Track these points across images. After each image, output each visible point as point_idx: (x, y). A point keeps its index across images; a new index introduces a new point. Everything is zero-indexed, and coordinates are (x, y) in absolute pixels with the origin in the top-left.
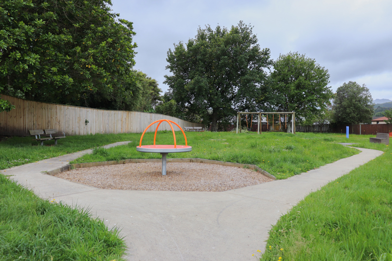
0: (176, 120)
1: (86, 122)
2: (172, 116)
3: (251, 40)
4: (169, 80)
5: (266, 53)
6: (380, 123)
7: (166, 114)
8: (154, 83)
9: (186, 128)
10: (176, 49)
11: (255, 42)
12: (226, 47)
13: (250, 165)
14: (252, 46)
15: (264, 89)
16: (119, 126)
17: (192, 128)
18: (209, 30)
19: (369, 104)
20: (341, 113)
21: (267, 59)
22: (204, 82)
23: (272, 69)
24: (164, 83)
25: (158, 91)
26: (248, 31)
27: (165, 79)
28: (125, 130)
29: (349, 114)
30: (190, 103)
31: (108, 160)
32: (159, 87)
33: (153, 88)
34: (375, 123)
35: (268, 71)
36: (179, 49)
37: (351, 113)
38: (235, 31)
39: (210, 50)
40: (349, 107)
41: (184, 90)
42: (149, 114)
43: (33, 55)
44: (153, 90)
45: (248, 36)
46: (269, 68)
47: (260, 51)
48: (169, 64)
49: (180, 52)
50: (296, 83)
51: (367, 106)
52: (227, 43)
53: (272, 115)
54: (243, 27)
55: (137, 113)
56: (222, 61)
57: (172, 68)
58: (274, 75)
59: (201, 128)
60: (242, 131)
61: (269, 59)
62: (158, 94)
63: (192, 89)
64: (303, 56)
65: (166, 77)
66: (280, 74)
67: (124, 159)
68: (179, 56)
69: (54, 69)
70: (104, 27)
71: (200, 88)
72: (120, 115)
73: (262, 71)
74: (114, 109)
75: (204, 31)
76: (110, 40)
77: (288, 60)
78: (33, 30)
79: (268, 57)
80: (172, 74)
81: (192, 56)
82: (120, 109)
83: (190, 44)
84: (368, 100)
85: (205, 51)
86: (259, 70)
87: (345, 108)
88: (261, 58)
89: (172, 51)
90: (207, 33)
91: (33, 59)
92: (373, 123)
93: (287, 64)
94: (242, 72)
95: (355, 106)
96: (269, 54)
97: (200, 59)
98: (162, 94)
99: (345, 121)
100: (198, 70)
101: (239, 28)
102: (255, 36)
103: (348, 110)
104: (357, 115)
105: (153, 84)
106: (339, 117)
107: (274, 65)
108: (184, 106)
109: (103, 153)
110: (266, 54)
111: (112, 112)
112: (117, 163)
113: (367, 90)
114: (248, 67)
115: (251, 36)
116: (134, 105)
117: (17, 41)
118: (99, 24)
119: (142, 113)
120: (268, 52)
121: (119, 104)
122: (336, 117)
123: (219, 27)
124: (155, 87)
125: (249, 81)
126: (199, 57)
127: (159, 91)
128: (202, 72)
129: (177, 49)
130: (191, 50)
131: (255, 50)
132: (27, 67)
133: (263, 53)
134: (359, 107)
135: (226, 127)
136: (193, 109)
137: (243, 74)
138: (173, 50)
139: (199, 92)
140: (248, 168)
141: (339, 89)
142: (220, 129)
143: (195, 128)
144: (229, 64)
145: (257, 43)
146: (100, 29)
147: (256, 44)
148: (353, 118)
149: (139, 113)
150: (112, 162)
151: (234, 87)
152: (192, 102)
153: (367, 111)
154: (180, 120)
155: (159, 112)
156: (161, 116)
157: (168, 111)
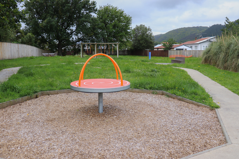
0: (35, 49)
2: (32, 46)
5: (94, 3)
6: (159, 50)
7: (28, 45)
9: (44, 54)
13: (158, 91)
17: (48, 54)
20: (137, 43)
29: (141, 44)
34: (156, 50)
37: (142, 44)
40: (142, 40)
42: (16, 44)
47: (89, 2)
50: (113, 24)
55: (8, 43)
56: (66, 7)
59: (54, 54)
61: (95, 8)
71: (51, 26)
73: (91, 15)
79: (95, 7)
87: (139, 41)
92: (155, 50)
95: (145, 39)
96: (96, 4)
99: (139, 49)
103: (141, 42)
104: (146, 45)
106: (136, 46)
113: (151, 30)
120: (95, 3)
122: (134, 46)
133: (92, 4)
134: (147, 40)
139: (49, 29)
140: (157, 94)
143: (50, 54)
148: (144, 46)
149: (10, 44)
150: (26, 97)
153: (151, 43)
154: (37, 48)
155: (23, 43)
156: (25, 46)
157: (29, 42)
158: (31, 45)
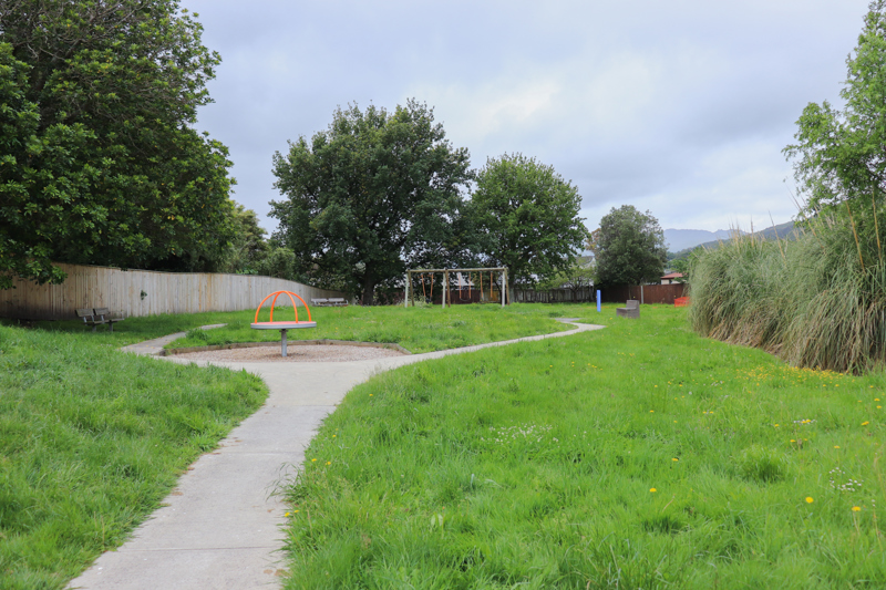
0: (295, 287)
1: (143, 294)
2: (289, 279)
3: (432, 134)
4: (279, 210)
5: (462, 156)
6: (673, 282)
7: (277, 277)
8: (251, 217)
9: (315, 301)
10: (292, 150)
11: (441, 136)
12: (385, 148)
13: (391, 344)
14: (434, 144)
15: (459, 225)
16: (196, 300)
17: (325, 300)
18: (356, 112)
19: (657, 246)
21: (464, 168)
22: (346, 215)
23: (475, 187)
24: (269, 215)
25: (258, 233)
26: (426, 115)
27: (271, 209)
28: (204, 307)
29: (621, 267)
30: (321, 253)
31: (210, 344)
32: (260, 225)
33: (250, 227)
34: (667, 282)
35: (466, 192)
36: (298, 152)
37: (625, 264)
38: (404, 117)
39: (357, 155)
40: (622, 254)
41: (308, 229)
42: (246, 277)
43: (101, 208)
44: (251, 230)
45: (428, 126)
46: (468, 186)
47: (451, 153)
48: (277, 179)
49: (299, 160)
50: (517, 211)
51: (654, 251)
52: (388, 140)
53: (478, 273)
54: (416, 110)
55: (224, 276)
56: (378, 175)
57: (284, 187)
58: (478, 197)
59: (342, 300)
60: (416, 303)
61: (469, 169)
62: (260, 238)
63: (324, 228)
64: (532, 162)
65: (273, 204)
66: (488, 197)
67: (230, 342)
68: (297, 167)
69: (124, 226)
70: (191, 160)
71: (339, 225)
72: (195, 280)
73: (456, 191)
74: (186, 270)
75: (347, 114)
76: (200, 179)
77: (504, 168)
78: (99, 173)
79: (467, 165)
80: (285, 198)
81: (322, 166)
82: (196, 270)
83: (319, 143)
84: (657, 242)
85: (347, 155)
86: (449, 188)
87: (615, 256)
88: (452, 166)
89: (283, 155)
90: (352, 120)
91: (101, 213)
92: (663, 282)
93: (503, 176)
94: (418, 192)
95: (632, 251)
96: (467, 158)
97: (337, 171)
98: (267, 237)
100: (334, 192)
101: (410, 112)
102: (440, 126)
103: (620, 260)
104: (636, 268)
105: (249, 220)
107: (478, 180)
108: (310, 259)
109: (201, 336)
110: (462, 159)
111: (184, 276)
112: (221, 348)
113: (655, 222)
114: (431, 183)
115: (433, 125)
116: (219, 261)
117: (81, 189)
118: (183, 156)
119: (234, 277)
120: (466, 155)
121: (194, 261)
123: (373, 108)
124: (253, 224)
125: (429, 211)
126: (335, 167)
127: (262, 232)
128: (342, 195)
129: (294, 152)
130: (320, 154)
131: (442, 151)
132: (93, 226)
133: (456, 158)
134: (640, 254)
135: (391, 297)
136: (328, 264)
137: (420, 197)
138: (286, 153)
139: (336, 232)
140: (388, 348)
141: (604, 219)
142: (382, 301)
143: (331, 300)
144: (391, 179)
145: (445, 138)
146: (185, 163)
147: (442, 140)
149: (229, 276)
150: (215, 346)
151: (403, 221)
152: (325, 250)
153: (655, 262)
154: (302, 286)
155: (264, 272)
156: (267, 280)
157: (279, 270)
158: (285, 277)
